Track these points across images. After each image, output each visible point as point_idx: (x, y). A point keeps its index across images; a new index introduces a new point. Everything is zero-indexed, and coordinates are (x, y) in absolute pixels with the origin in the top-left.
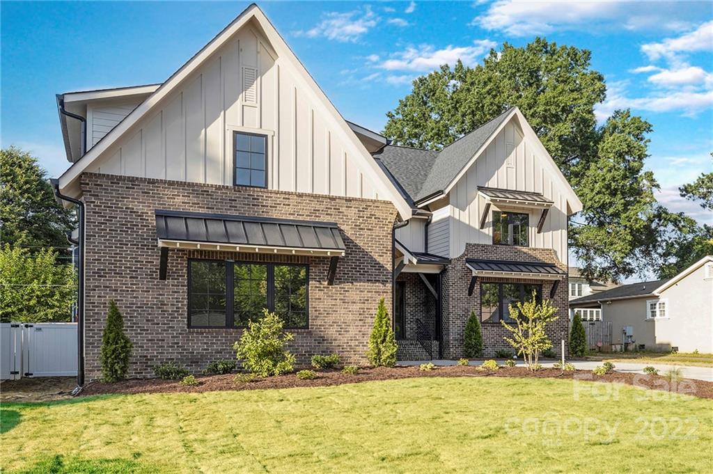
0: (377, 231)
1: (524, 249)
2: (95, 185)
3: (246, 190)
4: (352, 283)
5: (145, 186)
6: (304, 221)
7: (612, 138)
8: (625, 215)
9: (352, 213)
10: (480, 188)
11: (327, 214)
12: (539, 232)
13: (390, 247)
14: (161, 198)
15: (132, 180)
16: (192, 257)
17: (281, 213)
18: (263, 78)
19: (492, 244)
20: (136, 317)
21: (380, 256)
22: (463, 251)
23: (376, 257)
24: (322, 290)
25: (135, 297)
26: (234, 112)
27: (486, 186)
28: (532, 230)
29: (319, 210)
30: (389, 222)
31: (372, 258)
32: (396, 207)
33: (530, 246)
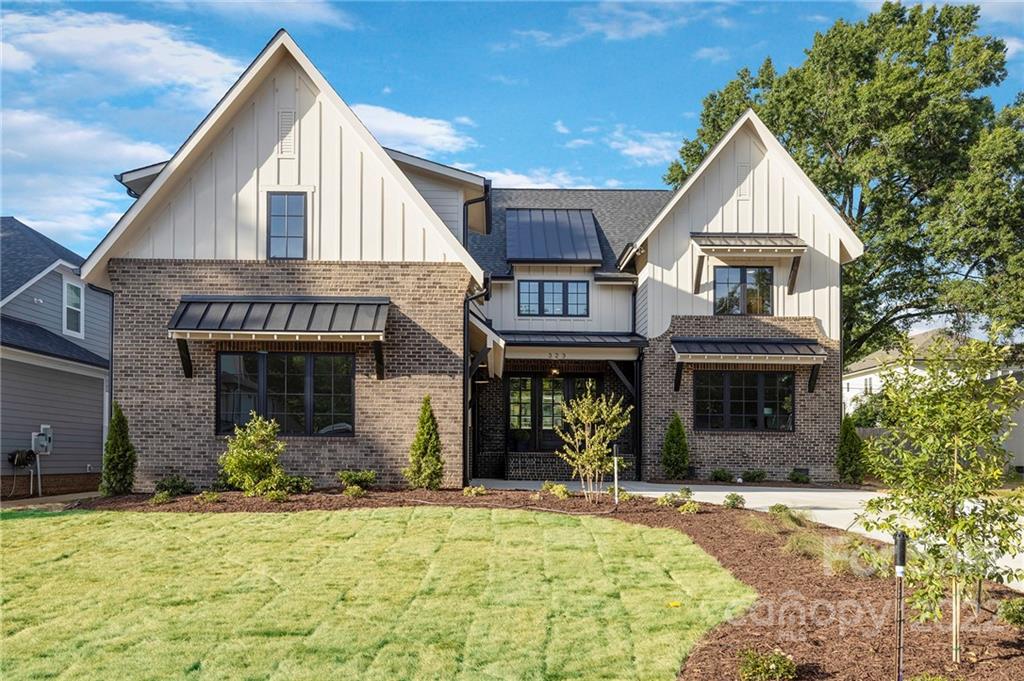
0: (444, 304)
1: (765, 319)
2: (123, 272)
3: (279, 263)
4: (409, 376)
5: (171, 269)
6: (348, 298)
7: (991, 137)
8: (1015, 257)
9: (409, 283)
10: (695, 236)
11: (377, 287)
12: (791, 292)
13: (460, 325)
14: (188, 281)
15: (160, 263)
16: (221, 349)
17: (322, 289)
18: (303, 120)
19: (712, 314)
20: (162, 422)
21: (447, 338)
22: (667, 327)
23: (441, 339)
24: (370, 386)
25: (161, 399)
26: (268, 168)
27: (705, 231)
28: (779, 291)
29: (366, 282)
30: (459, 292)
31: (436, 341)
32: (469, 270)
33: (775, 315)
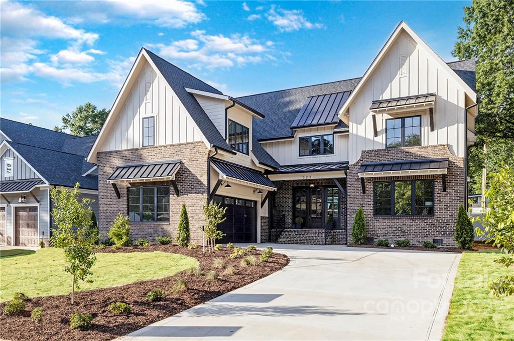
0: (200, 160)
1: (416, 148)
2: (101, 157)
3: (145, 148)
6: (167, 161)
10: (375, 103)
11: (177, 155)
12: (432, 130)
13: (206, 170)
17: (158, 158)
18: (153, 85)
19: (384, 148)
22: (359, 158)
23: (199, 177)
26: (143, 108)
27: (380, 99)
28: (425, 130)
30: (205, 154)
33: (422, 145)
